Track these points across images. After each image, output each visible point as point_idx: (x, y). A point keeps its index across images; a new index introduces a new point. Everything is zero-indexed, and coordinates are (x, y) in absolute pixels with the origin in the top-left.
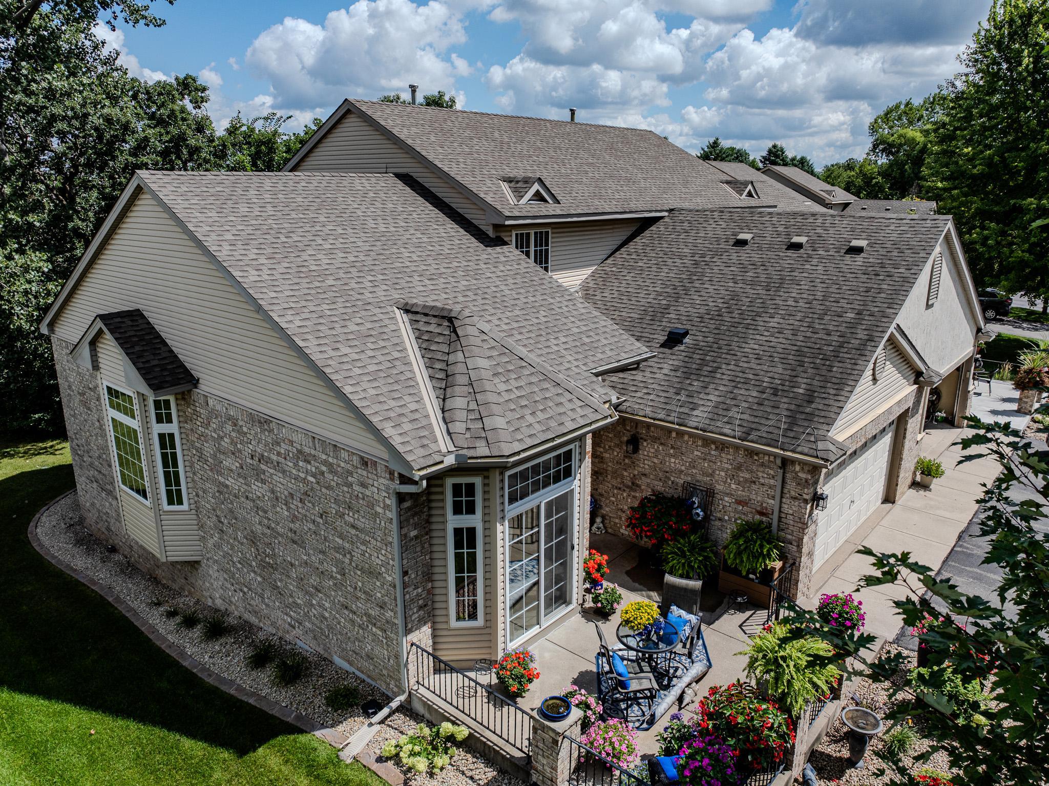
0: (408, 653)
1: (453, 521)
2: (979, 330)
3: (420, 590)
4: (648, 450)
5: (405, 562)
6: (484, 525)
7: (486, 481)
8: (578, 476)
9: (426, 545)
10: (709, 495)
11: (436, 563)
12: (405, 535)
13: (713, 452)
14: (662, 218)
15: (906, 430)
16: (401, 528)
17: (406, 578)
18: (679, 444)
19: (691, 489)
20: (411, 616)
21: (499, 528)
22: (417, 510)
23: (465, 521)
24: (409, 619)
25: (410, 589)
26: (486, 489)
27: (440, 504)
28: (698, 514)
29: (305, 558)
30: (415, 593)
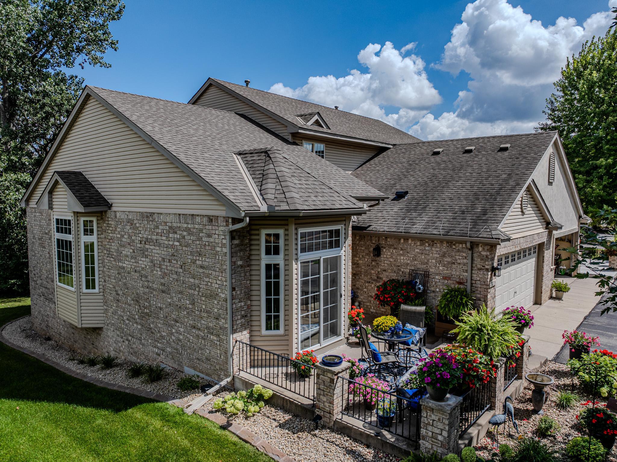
0: (234, 347)
1: (265, 260)
2: (580, 217)
3: (243, 304)
4: (386, 253)
5: (234, 281)
6: (285, 262)
7: (287, 233)
8: (344, 248)
9: (248, 274)
10: (426, 275)
11: (254, 288)
12: (235, 262)
13: (427, 248)
14: (389, 148)
15: (543, 257)
16: (232, 257)
17: (234, 292)
18: (406, 246)
19: (414, 274)
20: (236, 321)
21: (295, 266)
22: (243, 247)
23: (273, 259)
24: (235, 322)
25: (237, 301)
26: (287, 238)
27: (257, 247)
28: (419, 289)
29: (169, 301)
30: (239, 305)
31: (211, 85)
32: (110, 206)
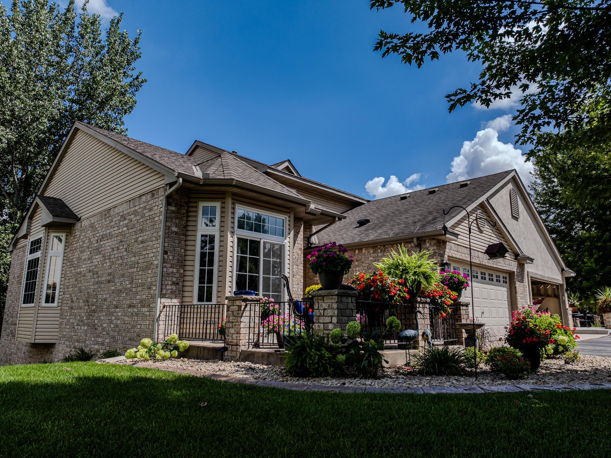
0: (161, 312)
1: (201, 231)
2: (563, 270)
3: (175, 270)
5: (166, 245)
6: (220, 233)
7: (223, 205)
8: (288, 239)
9: (183, 243)
11: (188, 258)
12: (169, 227)
14: (363, 204)
16: (166, 221)
17: (166, 256)
20: (166, 285)
21: (230, 239)
22: (179, 215)
23: (209, 230)
24: (164, 286)
25: (168, 265)
26: (223, 210)
27: (194, 219)
29: (113, 288)
30: (171, 270)
31: (197, 147)
32: (79, 219)
